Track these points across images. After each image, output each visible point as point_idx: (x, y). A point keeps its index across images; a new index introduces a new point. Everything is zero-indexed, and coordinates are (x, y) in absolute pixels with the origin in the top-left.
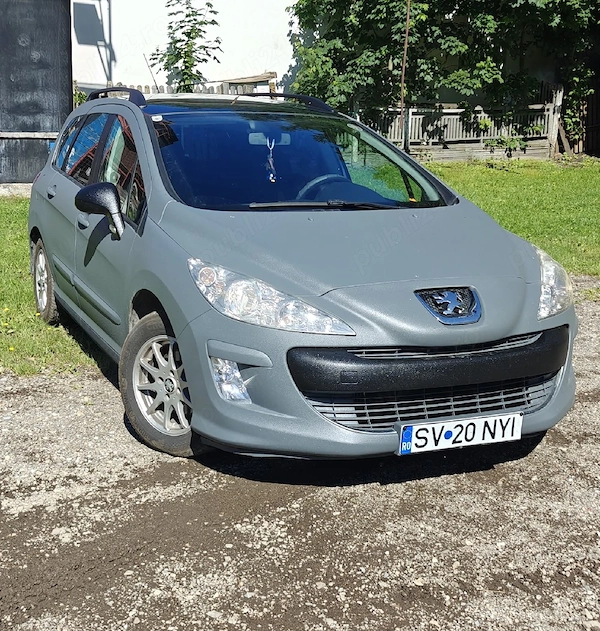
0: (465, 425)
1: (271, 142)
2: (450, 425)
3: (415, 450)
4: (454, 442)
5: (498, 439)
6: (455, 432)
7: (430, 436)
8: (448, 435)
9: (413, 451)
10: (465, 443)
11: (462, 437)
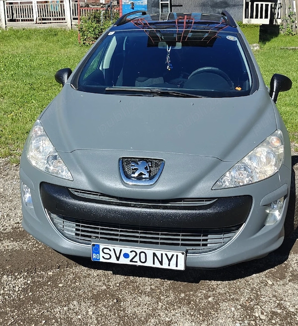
0: (138, 251)
1: (169, 47)
2: (127, 249)
3: (102, 260)
4: (131, 261)
5: (165, 266)
6: (132, 255)
7: (112, 253)
8: (126, 256)
9: (101, 260)
10: (139, 264)
11: (137, 259)
